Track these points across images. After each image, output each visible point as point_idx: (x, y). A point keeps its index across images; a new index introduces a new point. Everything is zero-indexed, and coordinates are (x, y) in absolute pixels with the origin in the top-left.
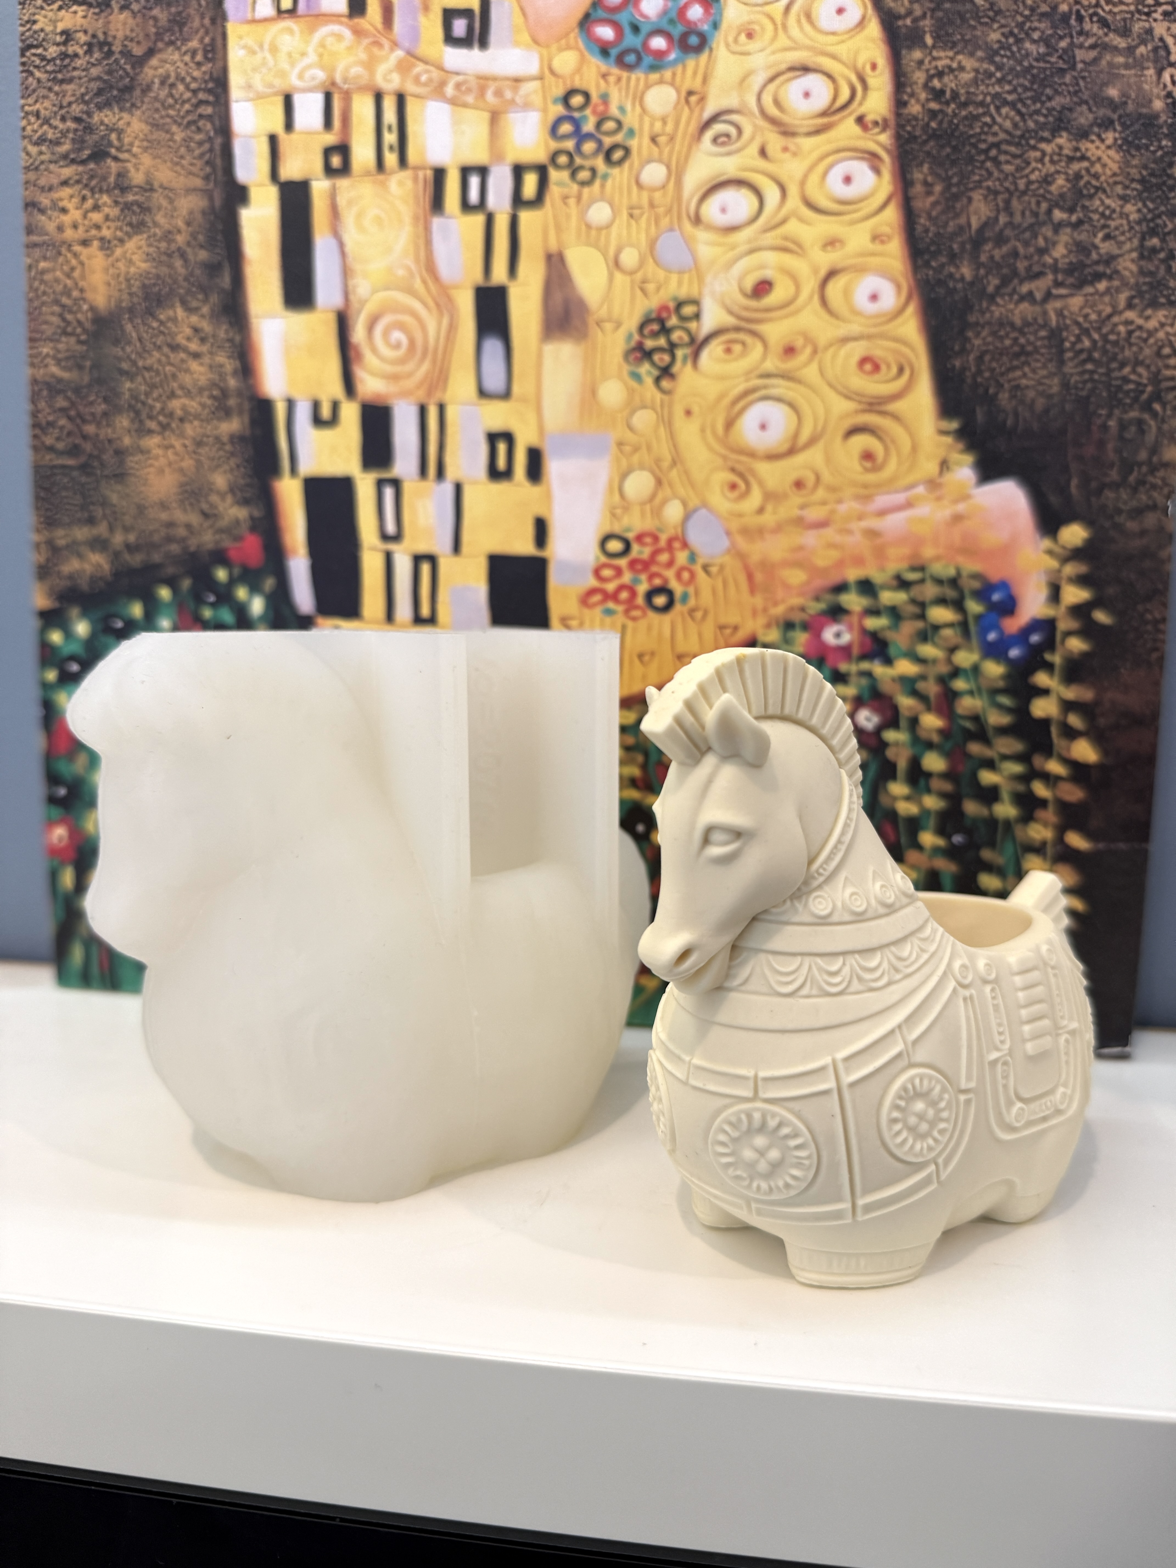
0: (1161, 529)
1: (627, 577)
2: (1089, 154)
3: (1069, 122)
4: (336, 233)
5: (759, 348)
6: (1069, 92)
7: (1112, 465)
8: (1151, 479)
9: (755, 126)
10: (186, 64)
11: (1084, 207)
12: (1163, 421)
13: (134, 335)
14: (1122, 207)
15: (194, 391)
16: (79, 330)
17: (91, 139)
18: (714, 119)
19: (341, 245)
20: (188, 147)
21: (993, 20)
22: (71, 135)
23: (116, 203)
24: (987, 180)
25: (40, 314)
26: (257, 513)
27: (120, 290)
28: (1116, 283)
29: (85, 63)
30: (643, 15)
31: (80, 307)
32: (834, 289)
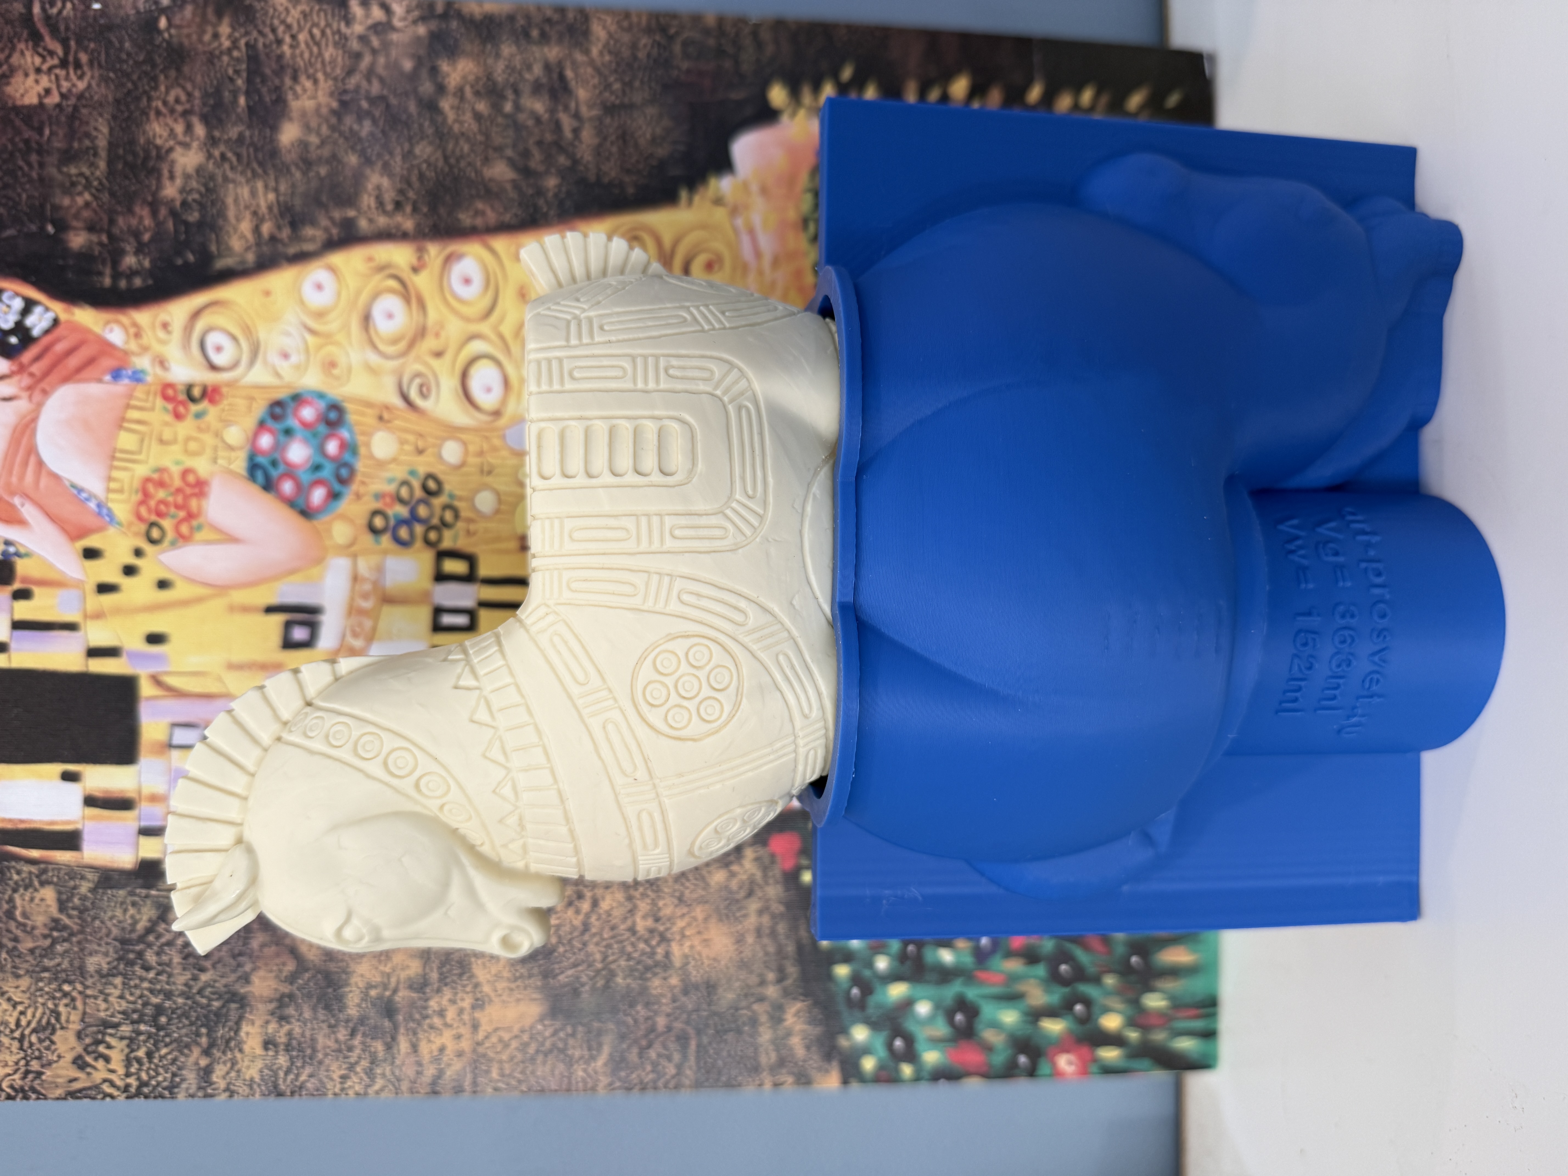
0: (773, 28)
2: (459, 85)
3: (430, 100)
6: (406, 100)
7: (719, 66)
8: (731, 36)
9: (414, 361)
11: (503, 88)
12: (683, 27)
13: (570, 972)
14: (504, 59)
16: (562, 1034)
17: (374, 1018)
18: (405, 398)
21: (340, 161)
22: (368, 1040)
23: (438, 991)
24: (474, 165)
27: (525, 988)
28: (568, 63)
29: (298, 1024)
30: (306, 461)
31: (539, 1033)
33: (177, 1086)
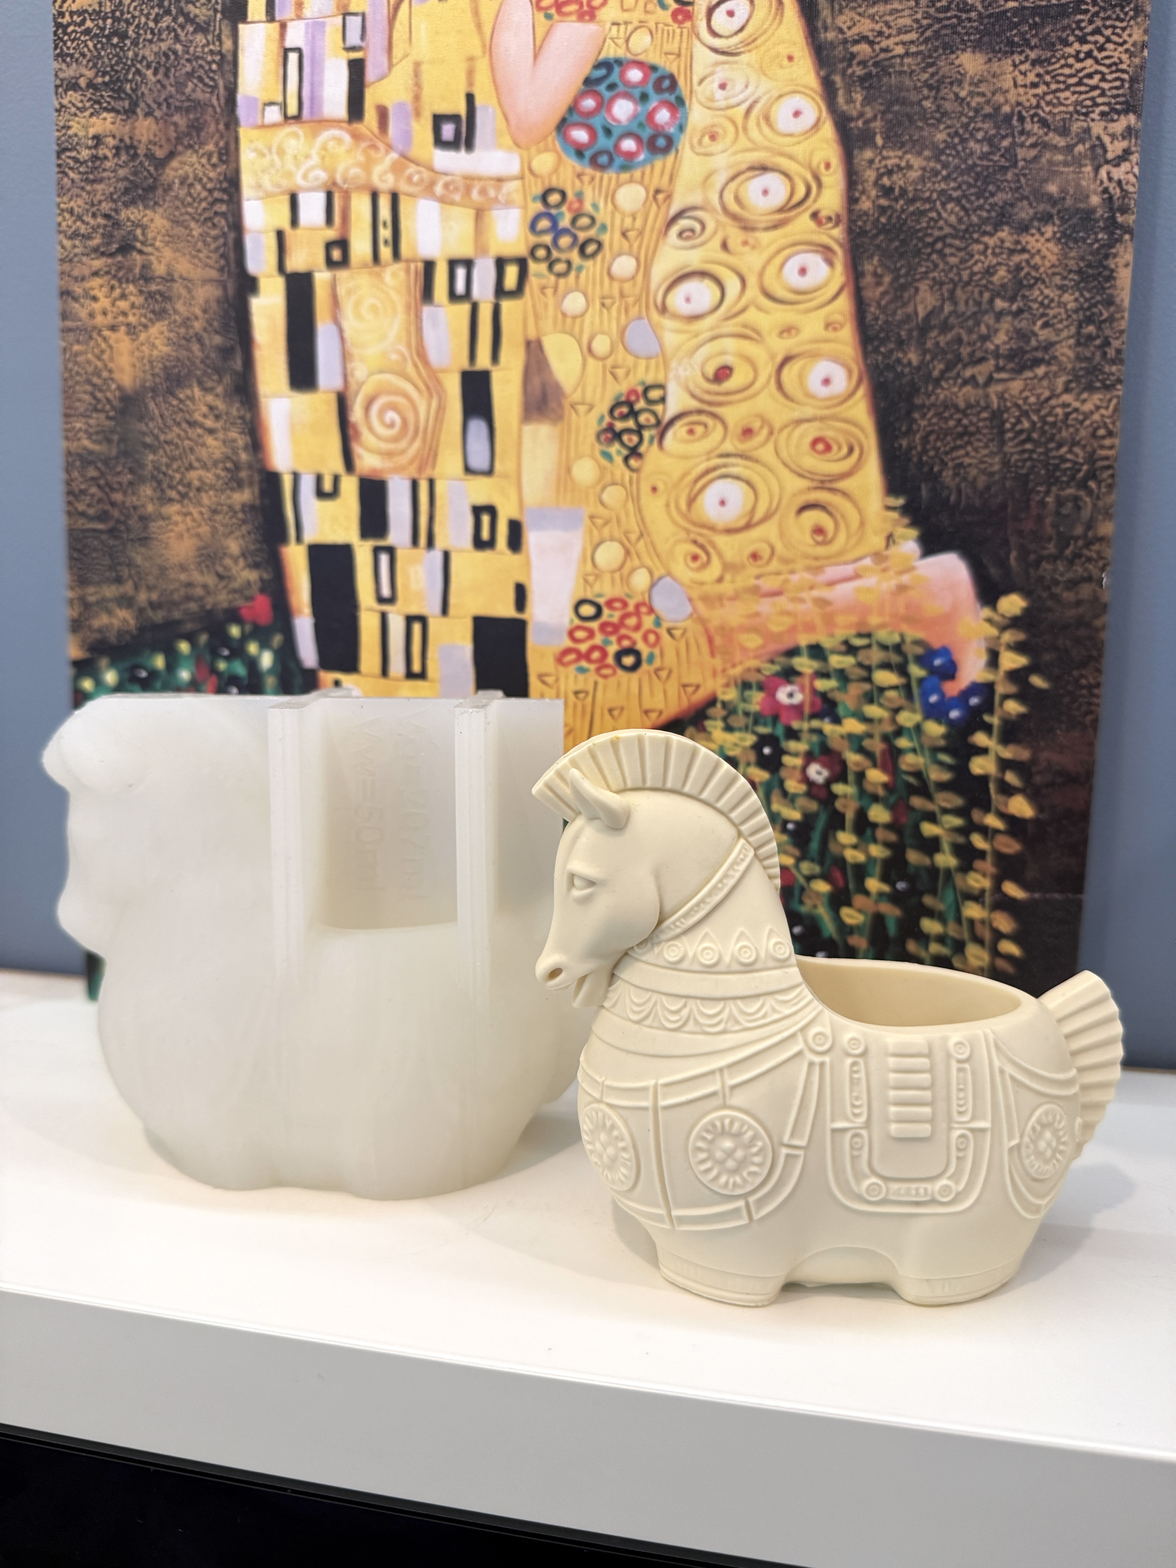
0: (1095, 599)
1: (598, 639)
2: (1029, 247)
3: (1010, 217)
4: (337, 322)
5: (720, 428)
6: (1011, 189)
7: (1050, 539)
8: (1086, 552)
9: (718, 222)
10: (203, 166)
11: (1024, 296)
12: (1098, 498)
13: (157, 412)
14: (1060, 296)
15: (209, 463)
16: (108, 407)
17: (118, 234)
18: (680, 215)
19: (341, 331)
20: (204, 241)
21: (939, 121)
22: (101, 231)
23: (141, 292)
24: (933, 271)
25: (74, 392)
26: (266, 576)
27: (144, 372)
28: (1054, 368)
29: (113, 165)
30: (614, 119)
31: (109, 386)
32: (789, 374)
33: (64, 61)
